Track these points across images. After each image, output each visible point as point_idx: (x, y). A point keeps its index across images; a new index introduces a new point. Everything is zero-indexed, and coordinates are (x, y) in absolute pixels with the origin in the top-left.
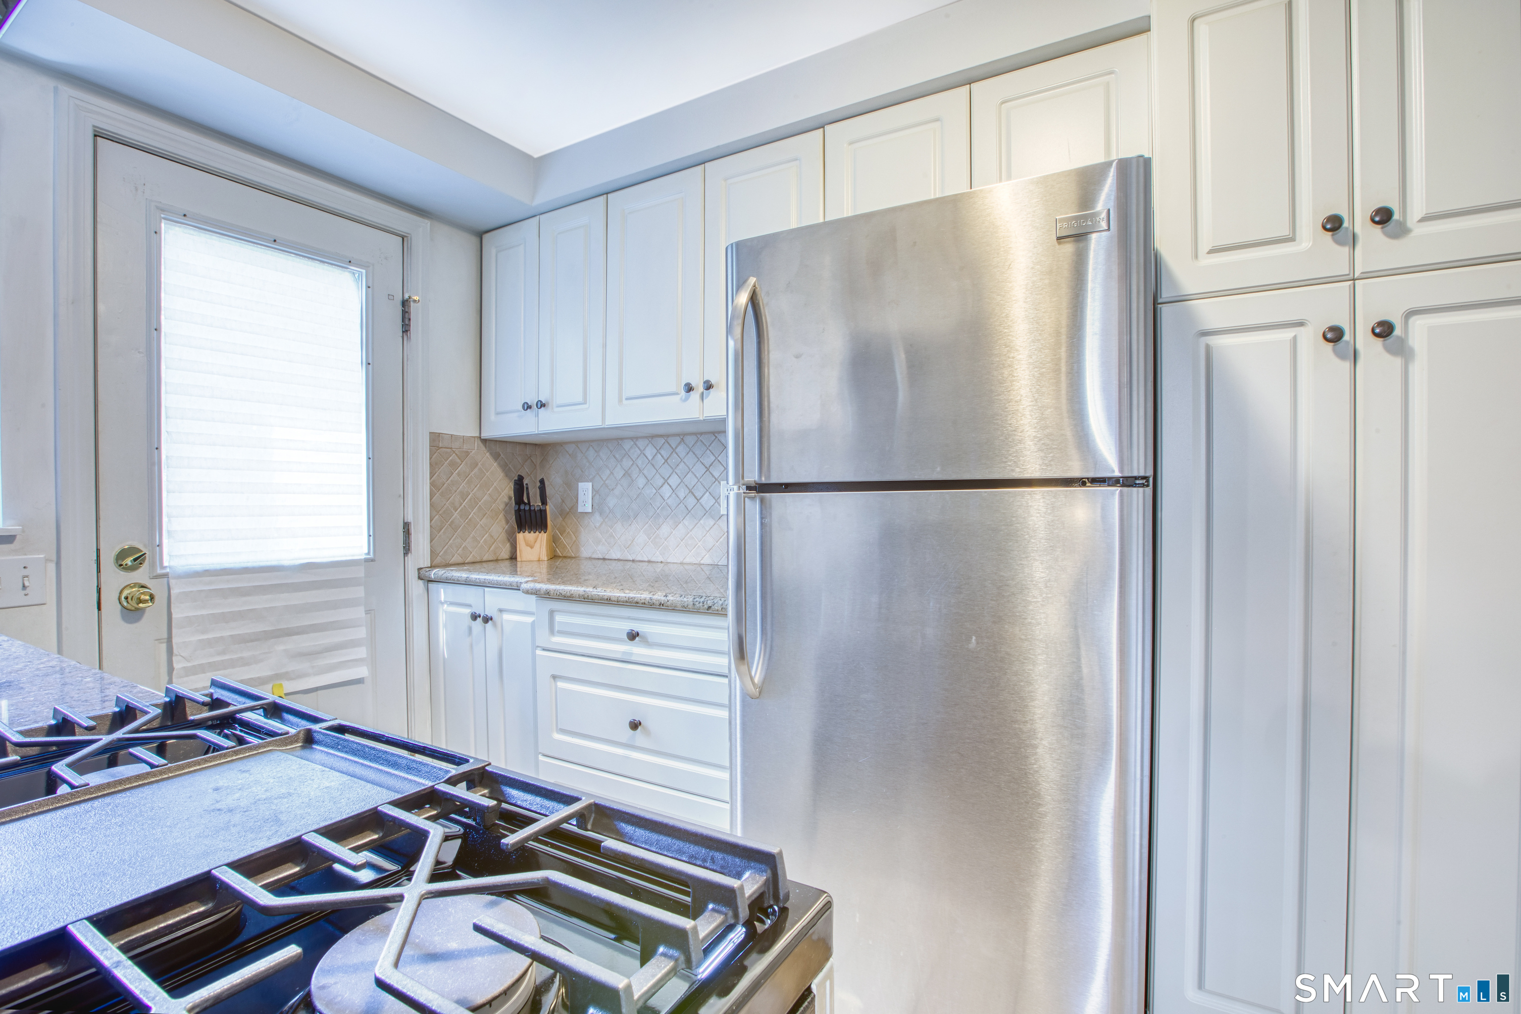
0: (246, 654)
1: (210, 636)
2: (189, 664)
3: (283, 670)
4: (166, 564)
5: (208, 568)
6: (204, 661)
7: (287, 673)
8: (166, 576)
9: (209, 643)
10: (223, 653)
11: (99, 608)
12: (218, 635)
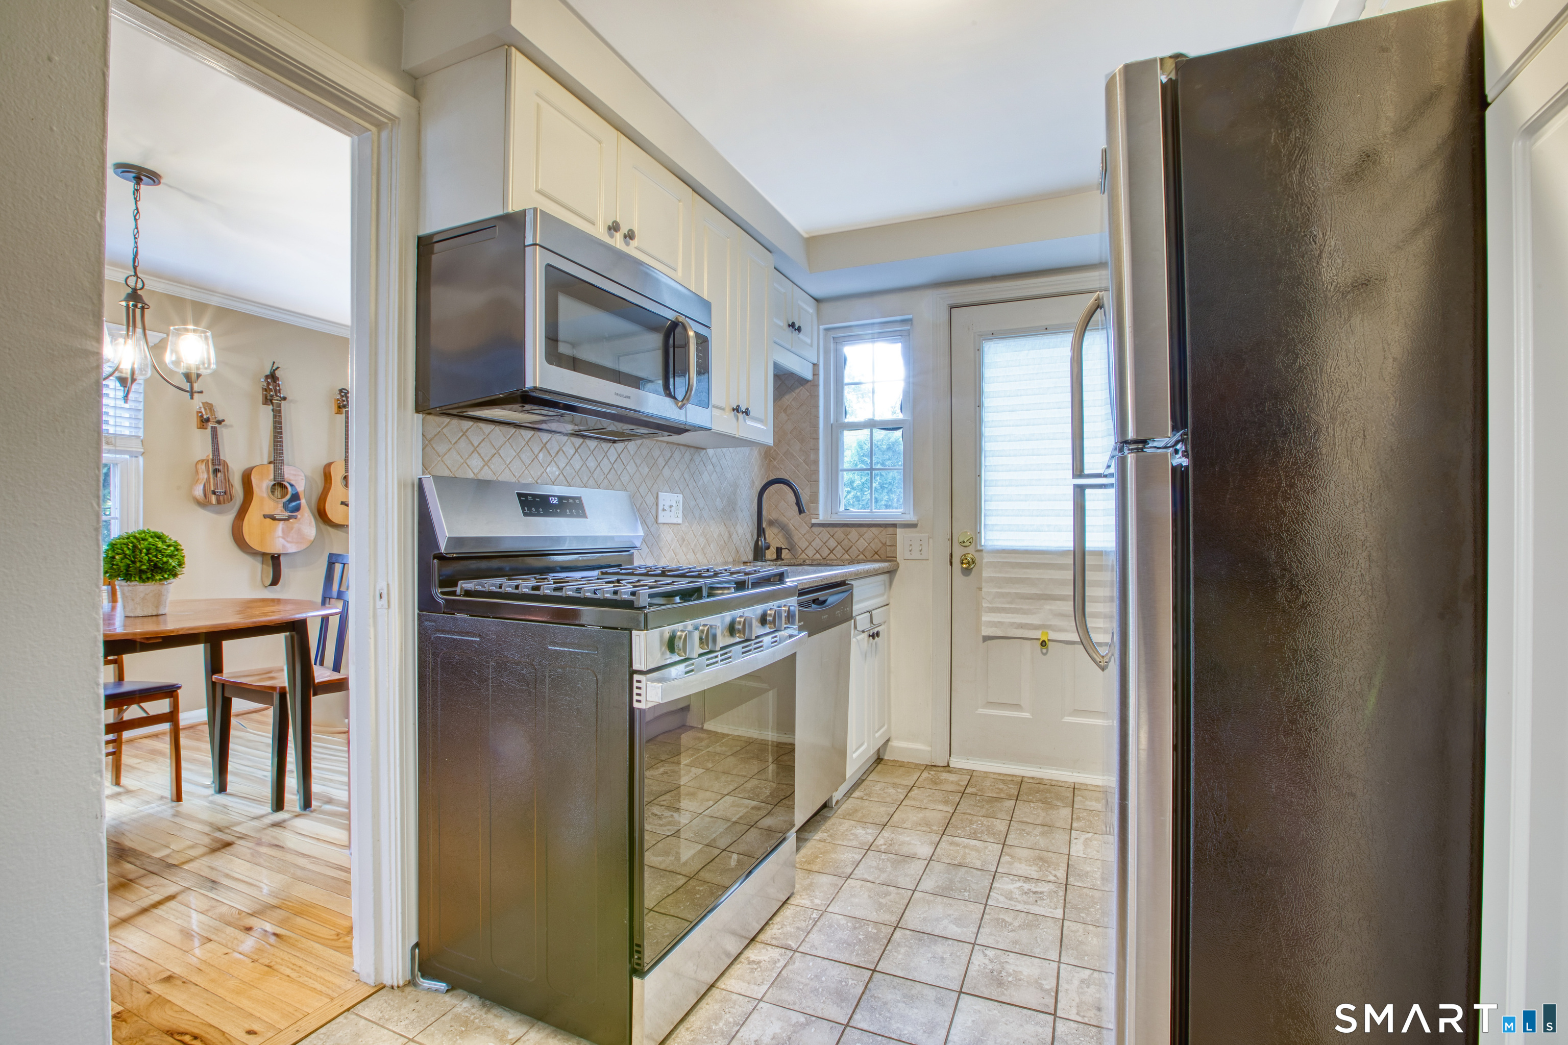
0: (1025, 607)
1: (1003, 590)
2: (990, 606)
3: (1048, 623)
4: (983, 544)
5: (1004, 548)
6: (999, 605)
7: (1051, 625)
8: (981, 551)
9: (1003, 595)
10: (1011, 603)
11: (951, 564)
12: (1007, 591)
